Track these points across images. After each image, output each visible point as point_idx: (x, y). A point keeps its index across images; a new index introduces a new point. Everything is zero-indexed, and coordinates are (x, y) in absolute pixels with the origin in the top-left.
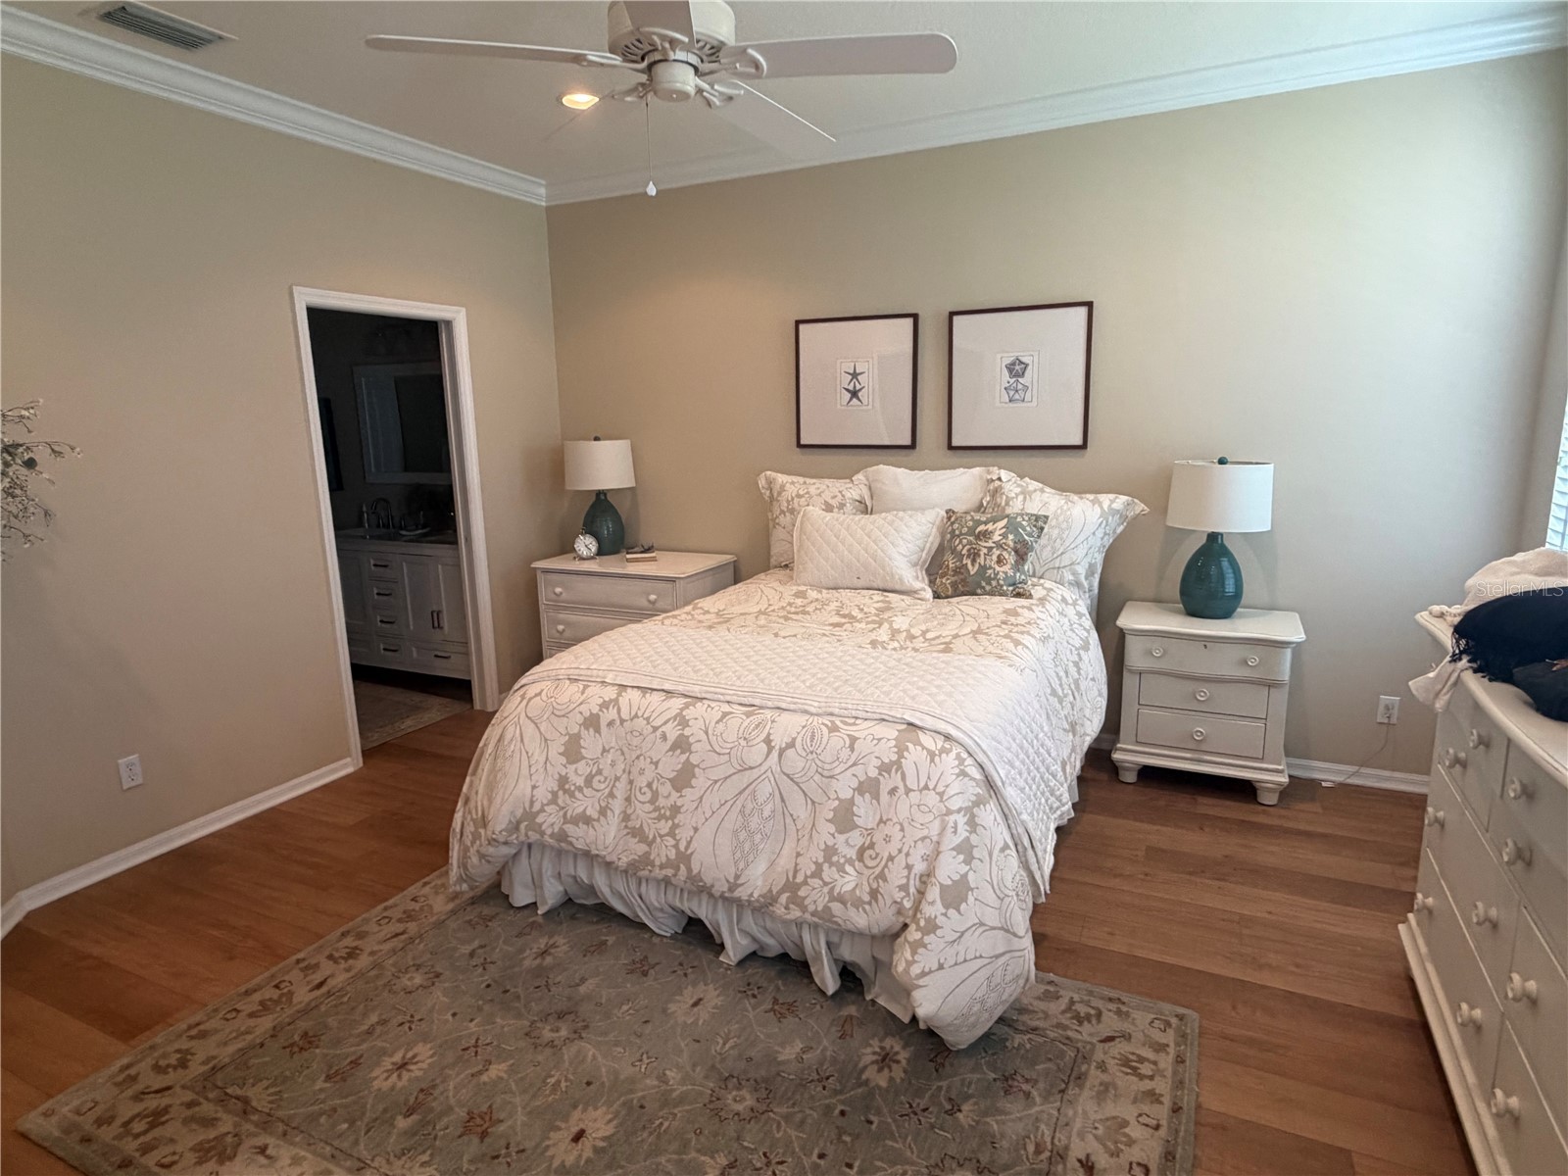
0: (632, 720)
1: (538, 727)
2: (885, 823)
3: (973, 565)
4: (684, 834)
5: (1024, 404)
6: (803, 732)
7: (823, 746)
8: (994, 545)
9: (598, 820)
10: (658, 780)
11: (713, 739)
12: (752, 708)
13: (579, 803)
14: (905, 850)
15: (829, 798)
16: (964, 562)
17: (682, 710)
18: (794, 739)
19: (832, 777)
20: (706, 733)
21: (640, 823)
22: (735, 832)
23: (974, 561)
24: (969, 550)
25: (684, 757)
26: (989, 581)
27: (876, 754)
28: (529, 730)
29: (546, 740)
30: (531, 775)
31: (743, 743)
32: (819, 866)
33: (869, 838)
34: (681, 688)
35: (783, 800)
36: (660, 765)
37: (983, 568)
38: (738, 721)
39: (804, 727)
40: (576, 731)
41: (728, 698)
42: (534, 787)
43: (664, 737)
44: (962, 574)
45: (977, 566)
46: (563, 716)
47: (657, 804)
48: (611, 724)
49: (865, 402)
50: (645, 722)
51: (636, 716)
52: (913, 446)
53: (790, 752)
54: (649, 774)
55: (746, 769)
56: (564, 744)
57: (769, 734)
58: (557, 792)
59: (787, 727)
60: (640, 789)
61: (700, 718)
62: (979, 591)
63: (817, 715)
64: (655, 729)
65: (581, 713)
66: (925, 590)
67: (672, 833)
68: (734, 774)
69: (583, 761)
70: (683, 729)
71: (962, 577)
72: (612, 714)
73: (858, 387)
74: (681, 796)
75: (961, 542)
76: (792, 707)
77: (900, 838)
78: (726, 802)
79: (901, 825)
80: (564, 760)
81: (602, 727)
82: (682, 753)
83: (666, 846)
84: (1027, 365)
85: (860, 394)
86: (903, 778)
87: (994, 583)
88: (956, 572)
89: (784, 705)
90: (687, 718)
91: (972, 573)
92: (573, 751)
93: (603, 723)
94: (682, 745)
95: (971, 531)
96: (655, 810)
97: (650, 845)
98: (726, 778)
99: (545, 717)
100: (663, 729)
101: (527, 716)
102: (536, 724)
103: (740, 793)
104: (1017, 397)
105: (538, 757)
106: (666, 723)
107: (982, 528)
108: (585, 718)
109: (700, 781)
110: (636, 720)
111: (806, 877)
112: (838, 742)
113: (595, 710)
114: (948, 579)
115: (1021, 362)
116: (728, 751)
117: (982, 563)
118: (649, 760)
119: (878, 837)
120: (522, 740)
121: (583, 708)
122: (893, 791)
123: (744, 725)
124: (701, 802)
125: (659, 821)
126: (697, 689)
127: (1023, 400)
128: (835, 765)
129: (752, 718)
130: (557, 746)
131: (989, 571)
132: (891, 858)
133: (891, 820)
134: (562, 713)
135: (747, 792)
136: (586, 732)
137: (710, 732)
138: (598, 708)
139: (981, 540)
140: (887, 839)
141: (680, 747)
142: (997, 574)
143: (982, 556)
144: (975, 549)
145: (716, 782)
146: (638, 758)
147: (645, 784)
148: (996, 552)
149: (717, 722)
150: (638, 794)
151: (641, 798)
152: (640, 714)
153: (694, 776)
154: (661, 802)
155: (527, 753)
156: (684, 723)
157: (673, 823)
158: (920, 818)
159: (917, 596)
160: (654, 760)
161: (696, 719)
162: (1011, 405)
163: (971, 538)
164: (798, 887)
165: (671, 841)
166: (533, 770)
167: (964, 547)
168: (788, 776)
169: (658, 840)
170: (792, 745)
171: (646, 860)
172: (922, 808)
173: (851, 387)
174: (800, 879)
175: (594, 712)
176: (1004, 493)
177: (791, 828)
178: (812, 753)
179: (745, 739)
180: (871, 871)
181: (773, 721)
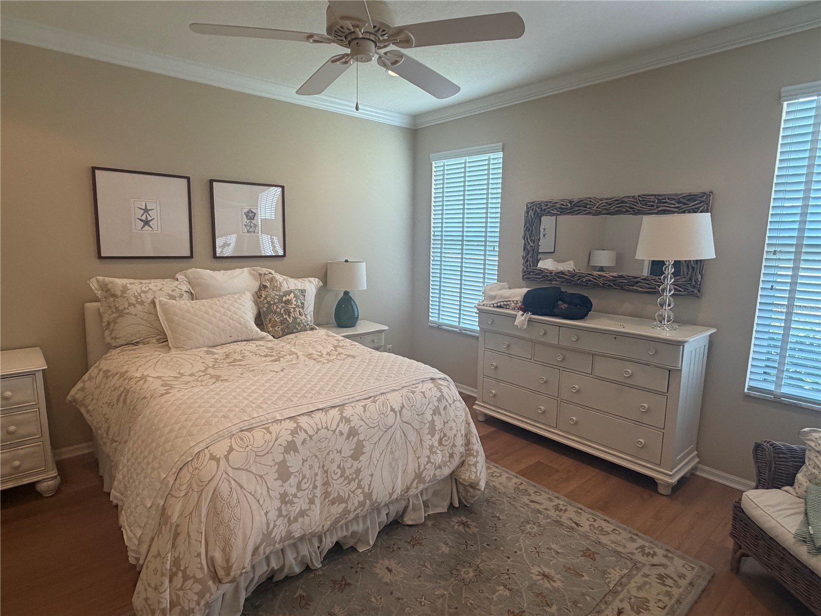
0: (317, 433)
1: (250, 472)
2: (447, 423)
3: (290, 318)
4: (365, 484)
5: (254, 234)
6: (403, 398)
7: (415, 400)
8: (295, 306)
9: (310, 508)
10: (343, 460)
11: (367, 421)
12: (374, 399)
13: (296, 505)
14: (459, 430)
15: (425, 424)
16: (285, 317)
17: (341, 414)
18: (403, 403)
19: (423, 414)
20: (363, 420)
21: (337, 493)
22: (390, 464)
23: (289, 316)
24: (284, 311)
25: (356, 439)
26: (299, 324)
27: (434, 395)
28: (243, 477)
29: (261, 476)
30: (261, 506)
31: (382, 416)
32: (429, 457)
33: (442, 433)
34: (329, 404)
35: (405, 435)
36: (343, 451)
37: (295, 318)
38: (372, 408)
39: (402, 397)
40: (281, 459)
41: (358, 398)
42: (266, 513)
43: (341, 434)
44: (285, 323)
45: (292, 318)
46: (267, 453)
47: (345, 475)
48: (304, 442)
49: (155, 228)
50: (326, 430)
51: (318, 430)
52: (191, 257)
53: (404, 410)
54: (338, 459)
55: (389, 429)
56: (277, 472)
57: (391, 407)
58: (281, 507)
59: (395, 400)
60: (334, 471)
61: (353, 414)
62: (295, 331)
63: (399, 389)
64: (334, 431)
65: (280, 445)
66: (268, 336)
67: (359, 486)
68: (383, 434)
69: (293, 476)
70: (350, 424)
71: (286, 325)
72: (302, 435)
73: (149, 218)
74: (360, 461)
75: (277, 307)
76: (387, 390)
77: (455, 425)
78: (383, 451)
79: (454, 420)
80: (280, 482)
81: (298, 447)
82: (353, 438)
83: (357, 495)
84: (255, 214)
85: (151, 223)
86: (447, 401)
87: (302, 325)
88: (282, 323)
89: (384, 391)
90: (348, 417)
91: (290, 322)
92: (284, 473)
93: (298, 444)
94: (353, 433)
95: (280, 301)
96: (345, 480)
97: (347, 503)
98: (380, 439)
99: (252, 460)
100: (339, 429)
101: (233, 468)
102: (247, 470)
103: (388, 443)
104: (251, 230)
105: (261, 491)
106: (338, 425)
107: (284, 299)
108: (285, 447)
109: (368, 447)
110: (319, 432)
111: (425, 466)
112: (419, 397)
113: (290, 438)
114: (278, 328)
115: (252, 212)
116: (377, 424)
117: (294, 316)
118: (336, 451)
119: (446, 430)
120: (241, 487)
121: (279, 441)
122: (445, 408)
123: (377, 407)
124: (371, 459)
125: (350, 484)
126: (337, 400)
127: (254, 232)
128: (422, 408)
129: (377, 402)
130: (271, 477)
131: (298, 320)
132: (455, 436)
133: (449, 420)
134: (266, 451)
135: (392, 440)
136: (289, 455)
137: (364, 418)
138: (291, 436)
139: (288, 305)
140: (451, 429)
141: (352, 435)
142: (301, 321)
143: (292, 312)
144: (287, 309)
145: (376, 443)
146: (328, 454)
147: (336, 467)
148: (297, 309)
149: (364, 412)
150: (333, 474)
151: (335, 477)
152: (320, 427)
153: (364, 447)
154: (348, 472)
155: (250, 493)
156: (348, 421)
157: (358, 479)
158: (459, 413)
159: (266, 340)
160: (339, 450)
161: (353, 415)
162: (248, 234)
163: (283, 304)
164: (421, 473)
165: (360, 491)
166: (261, 502)
167: (281, 309)
168: (406, 422)
169: (352, 495)
170: (403, 407)
171: (346, 512)
172: (457, 409)
173: (144, 218)
174: (422, 468)
175: (290, 440)
176: (277, 281)
177: (410, 447)
178: (412, 406)
179: (383, 414)
180: (448, 446)
181: (388, 400)
